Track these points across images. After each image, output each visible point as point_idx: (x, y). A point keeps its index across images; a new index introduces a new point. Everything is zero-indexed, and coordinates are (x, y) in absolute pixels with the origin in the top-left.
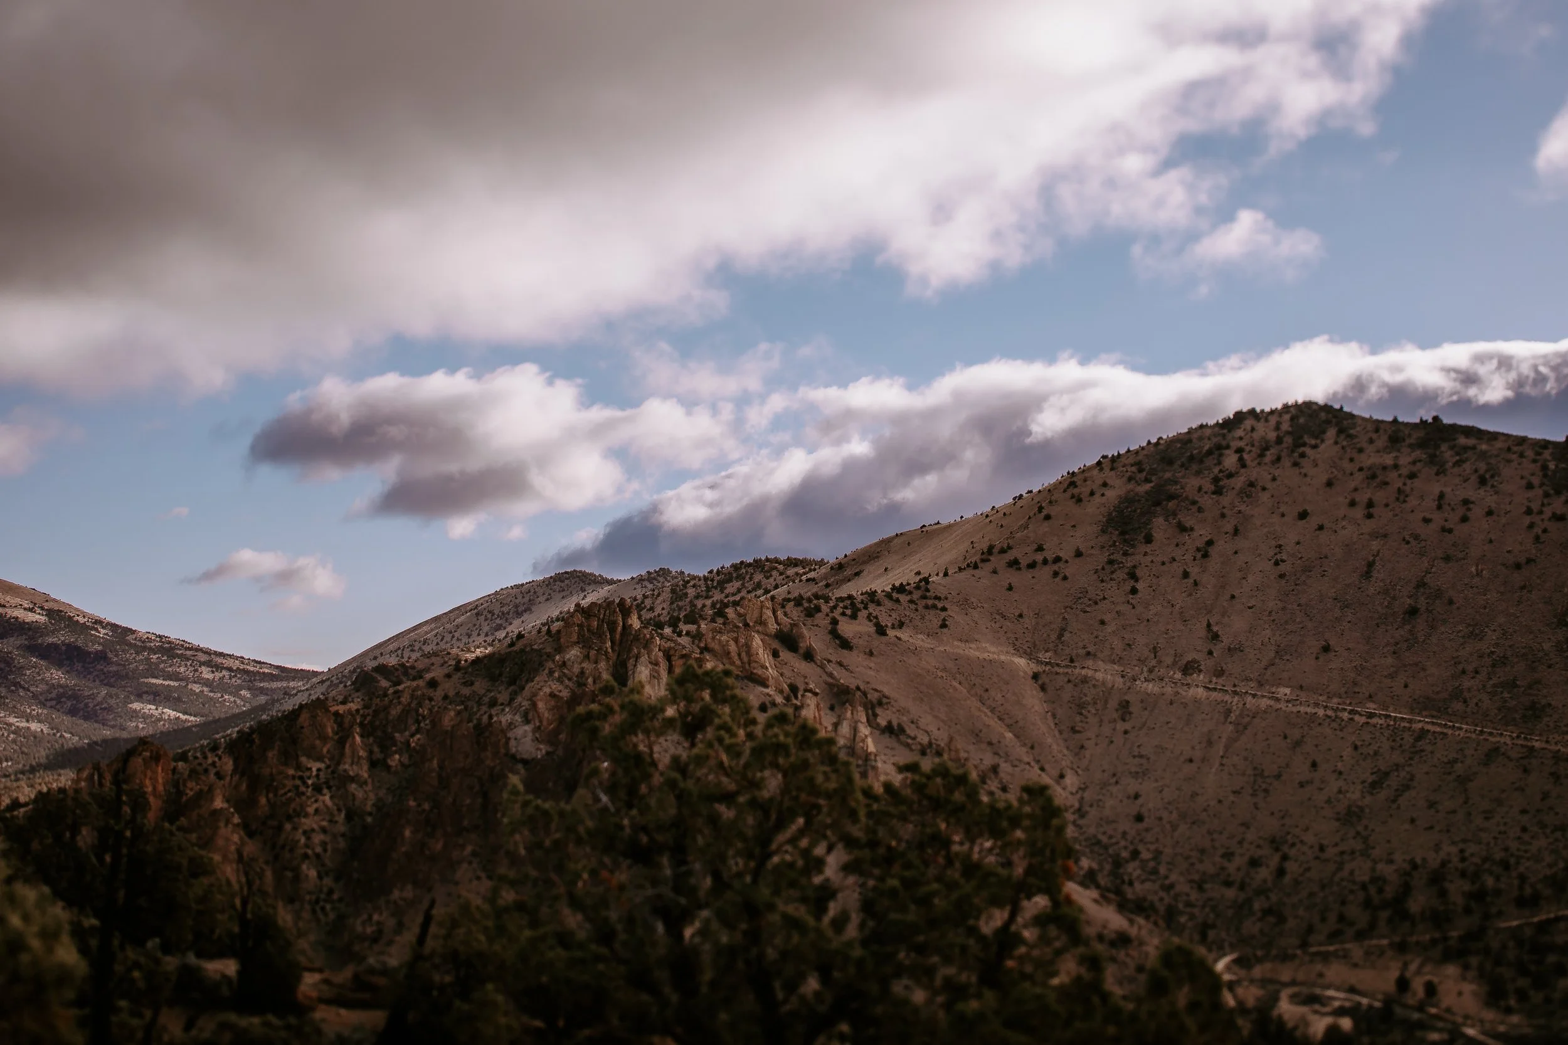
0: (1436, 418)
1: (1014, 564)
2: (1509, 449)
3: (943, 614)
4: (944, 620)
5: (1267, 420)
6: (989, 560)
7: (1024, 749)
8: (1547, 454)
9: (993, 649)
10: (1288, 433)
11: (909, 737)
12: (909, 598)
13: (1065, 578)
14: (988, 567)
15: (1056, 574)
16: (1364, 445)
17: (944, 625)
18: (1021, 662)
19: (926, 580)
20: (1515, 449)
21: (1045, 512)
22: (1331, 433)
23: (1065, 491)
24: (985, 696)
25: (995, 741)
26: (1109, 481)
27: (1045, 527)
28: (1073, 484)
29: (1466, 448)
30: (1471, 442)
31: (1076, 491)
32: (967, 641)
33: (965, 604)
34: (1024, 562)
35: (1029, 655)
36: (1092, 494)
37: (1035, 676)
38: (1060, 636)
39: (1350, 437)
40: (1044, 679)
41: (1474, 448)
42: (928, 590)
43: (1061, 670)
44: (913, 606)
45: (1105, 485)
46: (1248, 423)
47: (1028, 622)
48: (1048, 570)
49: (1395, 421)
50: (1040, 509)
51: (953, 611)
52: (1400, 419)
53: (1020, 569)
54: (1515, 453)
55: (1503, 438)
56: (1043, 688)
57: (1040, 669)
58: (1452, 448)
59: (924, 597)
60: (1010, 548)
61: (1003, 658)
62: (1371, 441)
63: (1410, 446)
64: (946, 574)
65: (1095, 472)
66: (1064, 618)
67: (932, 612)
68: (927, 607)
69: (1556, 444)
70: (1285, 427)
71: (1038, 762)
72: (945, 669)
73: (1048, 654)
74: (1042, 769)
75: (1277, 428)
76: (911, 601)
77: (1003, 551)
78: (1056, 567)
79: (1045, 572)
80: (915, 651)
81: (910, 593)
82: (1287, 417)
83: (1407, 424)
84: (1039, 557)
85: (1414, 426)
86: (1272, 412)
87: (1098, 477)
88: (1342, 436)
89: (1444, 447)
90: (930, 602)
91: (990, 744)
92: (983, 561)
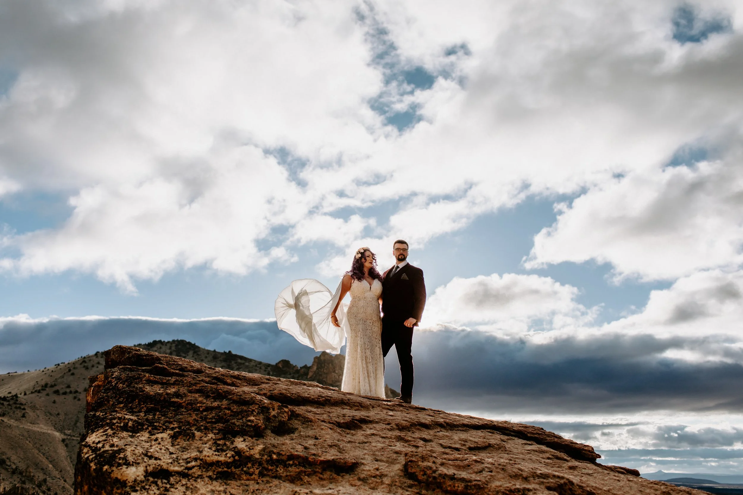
0: (230, 352)
1: (57, 392)
2: (256, 366)
3: (24, 411)
4: (24, 414)
5: (166, 345)
6: (45, 390)
7: (57, 472)
8: (269, 369)
9: (45, 428)
10: (174, 351)
11: (7, 465)
12: (8, 403)
13: (79, 400)
14: (44, 393)
15: (75, 398)
16: (203, 358)
17: (24, 416)
18: (57, 434)
19: (16, 396)
20: (258, 366)
21: (72, 372)
22: (191, 353)
23: (81, 364)
24: (41, 448)
25: (45, 468)
26: (101, 362)
27: (71, 378)
28: (84, 362)
29: (241, 364)
30: (243, 362)
31: (86, 364)
32: (33, 424)
33: (34, 408)
34: (61, 392)
35: (61, 431)
36: (93, 366)
37: (63, 440)
38: (75, 424)
39: (198, 355)
40: (67, 442)
41: (244, 364)
42: (17, 400)
43: (75, 438)
44: (10, 407)
45: (98, 363)
46: (159, 345)
47: (62, 417)
48: (71, 396)
49: (215, 351)
50: (70, 370)
51: (29, 411)
52: (217, 350)
53: (59, 394)
54: (258, 367)
55: (254, 361)
56: (66, 445)
57: (65, 437)
58: (236, 363)
59: (15, 403)
60: (55, 385)
61: (49, 432)
62: (206, 357)
63: (221, 361)
64: (25, 394)
65: (94, 358)
66: (78, 417)
67: (19, 410)
68: (16, 408)
69: (272, 366)
70: (173, 348)
71: (63, 478)
72: (23, 436)
73: (69, 432)
74: (65, 481)
75: (170, 348)
76: (9, 405)
77: (52, 386)
78: (75, 395)
79: (70, 397)
80: (10, 427)
81: (9, 401)
82: (174, 345)
83: (219, 353)
84: (68, 390)
85: (222, 354)
86: (168, 342)
87: (96, 360)
88: (195, 354)
89: (233, 362)
90: (18, 406)
91: (42, 469)
92: (43, 390)
